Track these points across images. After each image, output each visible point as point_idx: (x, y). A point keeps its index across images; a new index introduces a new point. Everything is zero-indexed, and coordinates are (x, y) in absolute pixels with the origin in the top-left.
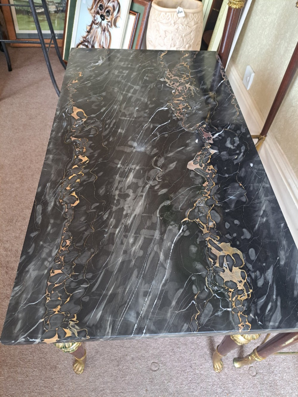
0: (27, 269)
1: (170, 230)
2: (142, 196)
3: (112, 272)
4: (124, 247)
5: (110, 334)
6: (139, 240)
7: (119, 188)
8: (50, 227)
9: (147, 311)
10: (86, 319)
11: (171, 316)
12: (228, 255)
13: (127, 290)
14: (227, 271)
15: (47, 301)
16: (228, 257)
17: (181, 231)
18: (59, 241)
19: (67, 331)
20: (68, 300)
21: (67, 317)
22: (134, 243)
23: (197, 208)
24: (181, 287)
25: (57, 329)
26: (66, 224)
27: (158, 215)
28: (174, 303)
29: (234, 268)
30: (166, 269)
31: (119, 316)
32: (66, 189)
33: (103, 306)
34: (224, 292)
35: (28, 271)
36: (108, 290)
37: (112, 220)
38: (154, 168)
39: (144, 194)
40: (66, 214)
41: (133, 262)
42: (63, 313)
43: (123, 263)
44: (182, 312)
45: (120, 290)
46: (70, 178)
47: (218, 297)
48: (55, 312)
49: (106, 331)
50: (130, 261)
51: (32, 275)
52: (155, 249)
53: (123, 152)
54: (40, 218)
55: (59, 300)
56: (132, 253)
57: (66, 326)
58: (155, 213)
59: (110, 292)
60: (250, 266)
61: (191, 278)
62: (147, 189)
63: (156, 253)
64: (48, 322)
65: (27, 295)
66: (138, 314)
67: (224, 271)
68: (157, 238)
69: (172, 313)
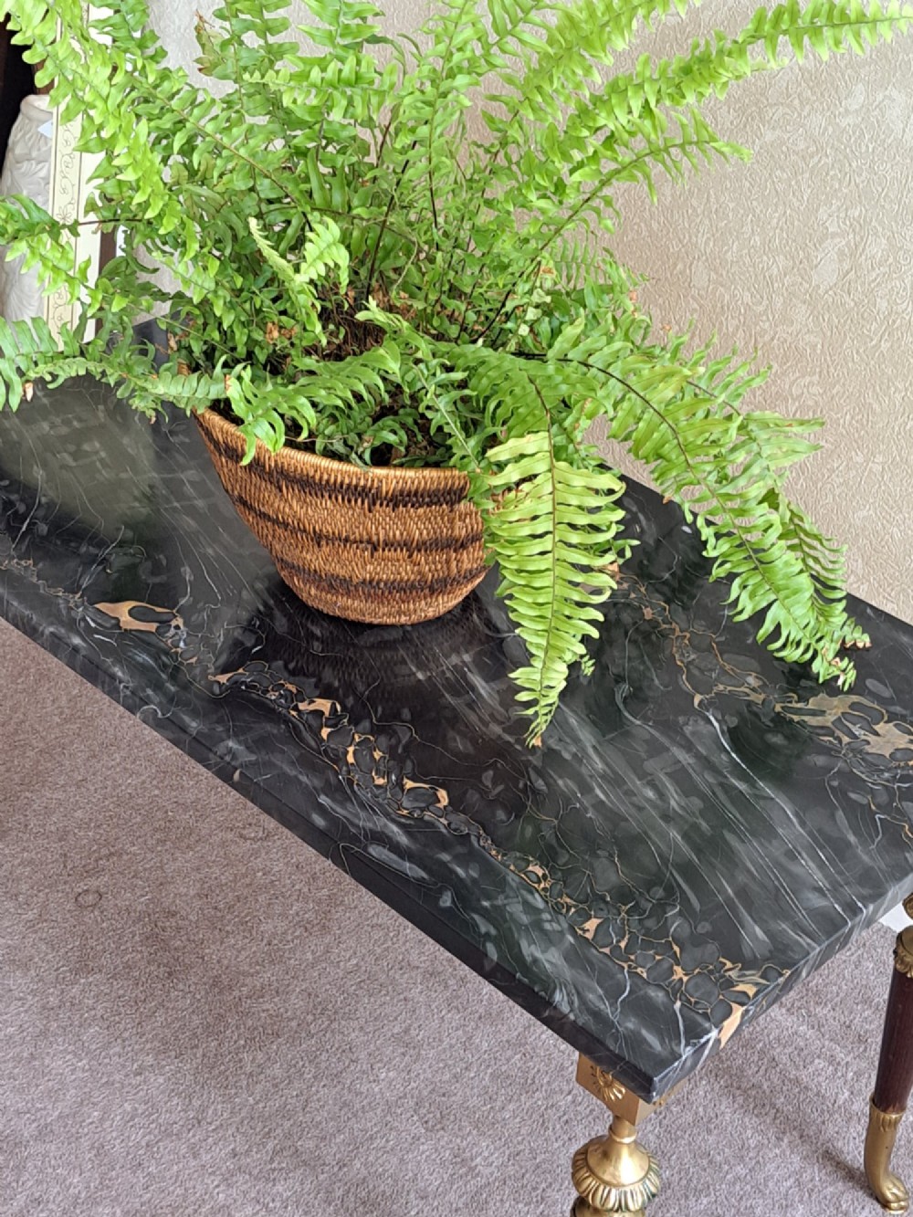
0: (529, 959)
1: (693, 733)
3: (690, 861)
4: (653, 813)
5: (814, 944)
6: (663, 784)
7: (487, 718)
8: (460, 871)
9: (827, 876)
10: (747, 953)
11: (872, 859)
12: (843, 713)
13: (753, 869)
14: (871, 738)
15: (645, 975)
16: (846, 716)
17: (716, 724)
18: (517, 879)
19: (741, 987)
20: (676, 949)
21: (711, 972)
22: (661, 795)
23: (691, 667)
24: (834, 810)
25: (721, 997)
26: (482, 843)
27: (638, 722)
28: (852, 839)
29: (876, 728)
30: (772, 799)
31: (793, 913)
32: (379, 786)
33: (749, 918)
34: (905, 772)
35: (535, 961)
36: (722, 892)
37: (560, 782)
40: (453, 826)
41: (704, 825)
42: (697, 971)
43: (685, 836)
44: (879, 842)
45: (741, 878)
46: (350, 759)
47: (907, 785)
48: (681, 979)
49: (801, 946)
50: (696, 827)
51: (554, 961)
52: (711, 780)
54: (410, 868)
55: (659, 961)
56: (680, 812)
57: (730, 983)
58: (624, 721)
59: (730, 891)
60: (898, 709)
61: (831, 787)
63: (721, 785)
64: (693, 1000)
65: (594, 991)
66: (819, 890)
67: (868, 743)
68: (691, 761)
69: (868, 853)
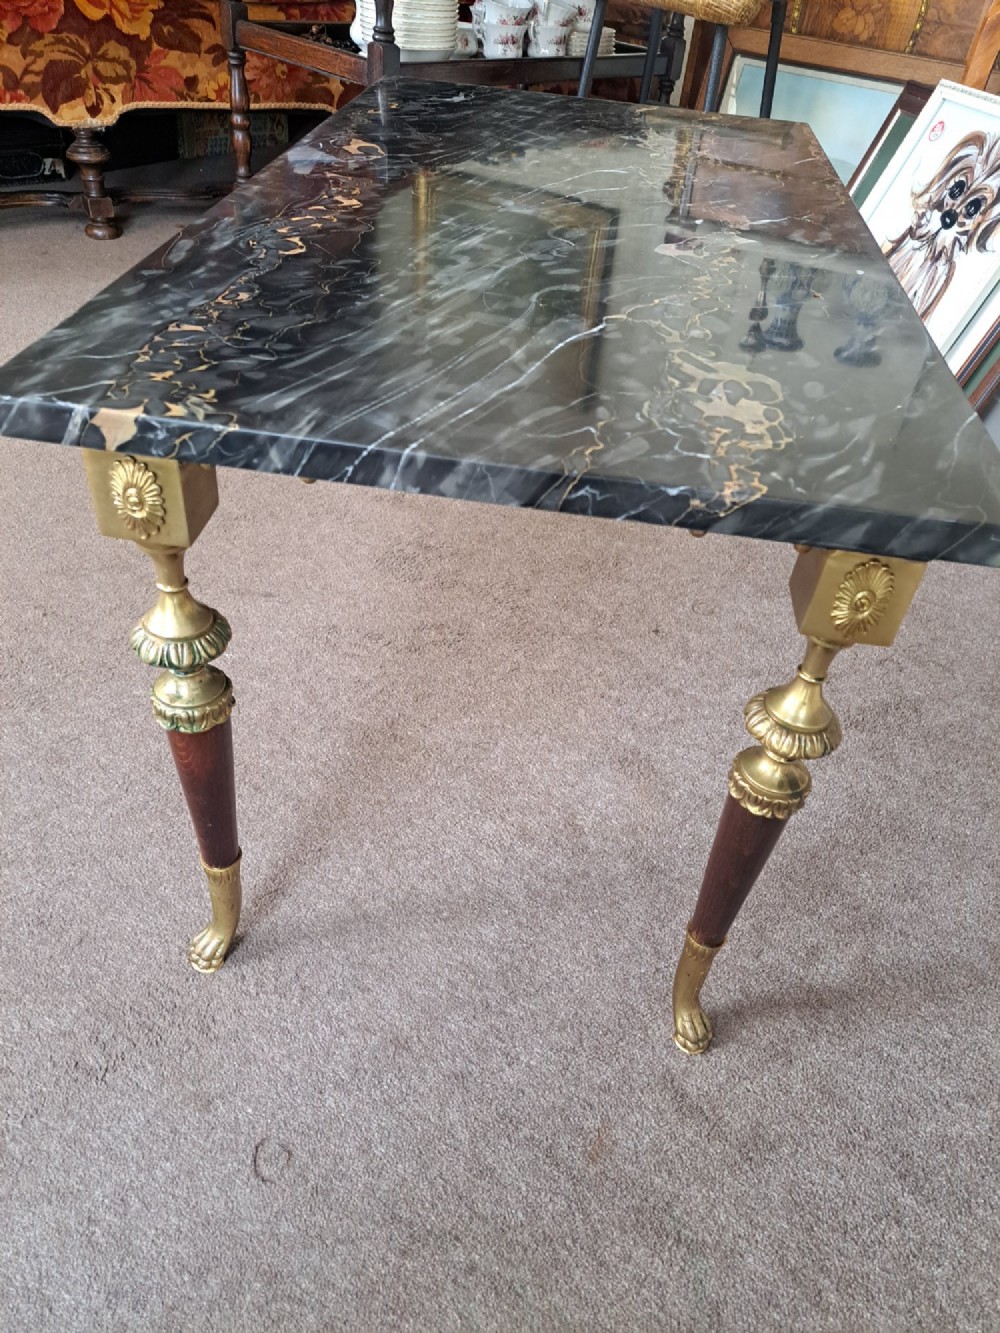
0: (106, 312)
1: (561, 324)
2: (496, 269)
3: (353, 354)
4: (407, 327)
5: (304, 433)
6: (459, 324)
7: (432, 249)
8: (201, 270)
9: (437, 421)
10: (242, 401)
11: (507, 439)
12: (733, 381)
14: (721, 402)
15: (139, 361)
16: (733, 384)
17: (595, 330)
18: (219, 291)
19: (176, 408)
20: (203, 367)
21: (185, 389)
22: (441, 325)
23: (662, 306)
24: (560, 404)
25: (146, 400)
26: (251, 273)
27: (534, 300)
28: (526, 422)
29: (744, 401)
30: (522, 373)
31: (344, 413)
32: (275, 231)
33: (304, 393)
34: (696, 429)
35: (107, 315)
36: (329, 374)
37: (390, 285)
38: (549, 238)
39: (503, 268)
40: (259, 261)
41: (425, 350)
42: (178, 382)
43: (394, 345)
44: (547, 437)
45: (365, 380)
46: (294, 219)
47: (675, 434)
48: (154, 377)
50: (416, 346)
51: (115, 322)
52: (503, 342)
53: (464, 208)
54: (179, 256)
55: (174, 363)
56: (428, 337)
57: (176, 401)
58: (525, 297)
59: (336, 377)
60: (799, 407)
62: (517, 262)
63: (503, 347)
64: (125, 388)
65: (86, 343)
66: (404, 419)
67: (709, 401)
68: (516, 329)
69: (515, 435)
